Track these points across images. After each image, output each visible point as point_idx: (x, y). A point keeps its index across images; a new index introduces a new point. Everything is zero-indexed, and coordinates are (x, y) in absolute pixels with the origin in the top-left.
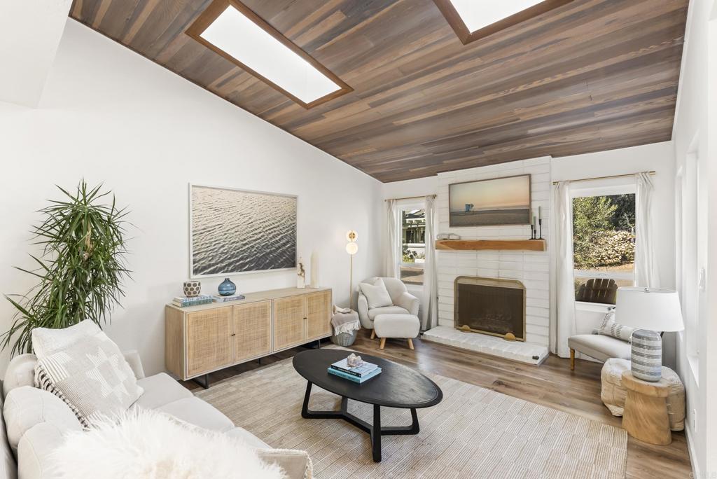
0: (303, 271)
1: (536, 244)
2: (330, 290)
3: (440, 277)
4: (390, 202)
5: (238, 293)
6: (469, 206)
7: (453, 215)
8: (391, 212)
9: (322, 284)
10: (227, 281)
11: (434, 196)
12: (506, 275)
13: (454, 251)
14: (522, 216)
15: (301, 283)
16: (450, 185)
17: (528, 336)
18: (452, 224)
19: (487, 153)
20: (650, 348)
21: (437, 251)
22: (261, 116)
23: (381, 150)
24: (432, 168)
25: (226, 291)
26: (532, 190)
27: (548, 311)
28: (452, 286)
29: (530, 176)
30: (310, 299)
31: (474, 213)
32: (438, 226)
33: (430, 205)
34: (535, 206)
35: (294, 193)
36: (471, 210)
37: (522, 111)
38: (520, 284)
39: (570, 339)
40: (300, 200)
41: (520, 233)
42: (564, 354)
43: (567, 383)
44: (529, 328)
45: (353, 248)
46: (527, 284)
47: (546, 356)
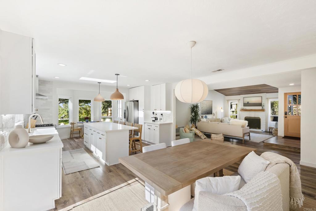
1: (263, 110)
3: (241, 117)
4: (228, 101)
6: (248, 102)
7: (244, 104)
8: (228, 103)
9: (218, 118)
11: (240, 100)
12: (256, 116)
13: (245, 111)
14: (260, 105)
15: (214, 117)
16: (243, 98)
17: (261, 128)
18: (244, 106)
19: (252, 92)
20: (277, 124)
21: (240, 111)
23: (229, 91)
24: (239, 94)
25: (206, 117)
26: (262, 99)
27: (265, 123)
28: (244, 119)
29: (262, 97)
30: (217, 120)
31: (249, 104)
32: (241, 106)
33: (238, 102)
34: (263, 103)
35: (212, 100)
37: (259, 88)
38: (259, 118)
39: (269, 127)
40: (213, 102)
41: (260, 108)
42: (268, 131)
43: (268, 134)
44: (261, 127)
45: (222, 111)
46: (261, 118)
47: (265, 131)
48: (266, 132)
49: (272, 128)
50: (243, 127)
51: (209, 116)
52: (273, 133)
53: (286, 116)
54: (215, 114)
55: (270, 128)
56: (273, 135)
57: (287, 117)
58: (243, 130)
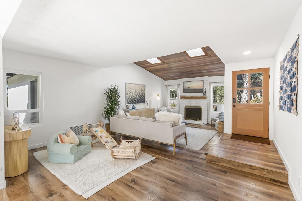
0: (148, 104)
1: (204, 97)
2: (154, 109)
3: (181, 106)
4: (167, 86)
5: (136, 109)
6: (188, 88)
7: (184, 90)
8: (167, 89)
9: (152, 108)
10: (134, 106)
11: (179, 85)
12: (197, 105)
13: (185, 99)
14: (201, 90)
15: (148, 107)
16: (184, 82)
17: (202, 120)
18: (184, 92)
19: (193, 75)
20: (222, 115)
21: (180, 100)
22: (139, 65)
23: (166, 73)
24: (179, 77)
25: (133, 108)
26: (204, 84)
27: (207, 113)
28: (184, 108)
29: (203, 81)
30: (151, 111)
31: (190, 90)
32: (180, 93)
33: (178, 87)
34: (204, 88)
35: (145, 84)
36: (189, 89)
37: (201, 68)
38: (201, 107)
39: (211, 119)
40: (146, 86)
41: (201, 95)
42: (210, 123)
43: (210, 127)
44: (203, 118)
45: (159, 99)
46: (202, 107)
47: (206, 123)
48: (208, 124)
49: (215, 120)
50: (174, 125)
51: (139, 107)
52: (216, 127)
53: (234, 104)
54: (148, 103)
55: (213, 120)
56: (216, 130)
57: (236, 107)
58: (174, 131)
